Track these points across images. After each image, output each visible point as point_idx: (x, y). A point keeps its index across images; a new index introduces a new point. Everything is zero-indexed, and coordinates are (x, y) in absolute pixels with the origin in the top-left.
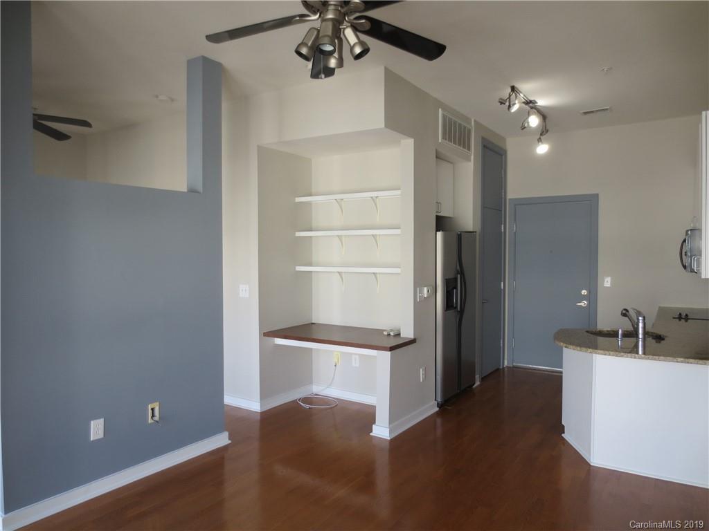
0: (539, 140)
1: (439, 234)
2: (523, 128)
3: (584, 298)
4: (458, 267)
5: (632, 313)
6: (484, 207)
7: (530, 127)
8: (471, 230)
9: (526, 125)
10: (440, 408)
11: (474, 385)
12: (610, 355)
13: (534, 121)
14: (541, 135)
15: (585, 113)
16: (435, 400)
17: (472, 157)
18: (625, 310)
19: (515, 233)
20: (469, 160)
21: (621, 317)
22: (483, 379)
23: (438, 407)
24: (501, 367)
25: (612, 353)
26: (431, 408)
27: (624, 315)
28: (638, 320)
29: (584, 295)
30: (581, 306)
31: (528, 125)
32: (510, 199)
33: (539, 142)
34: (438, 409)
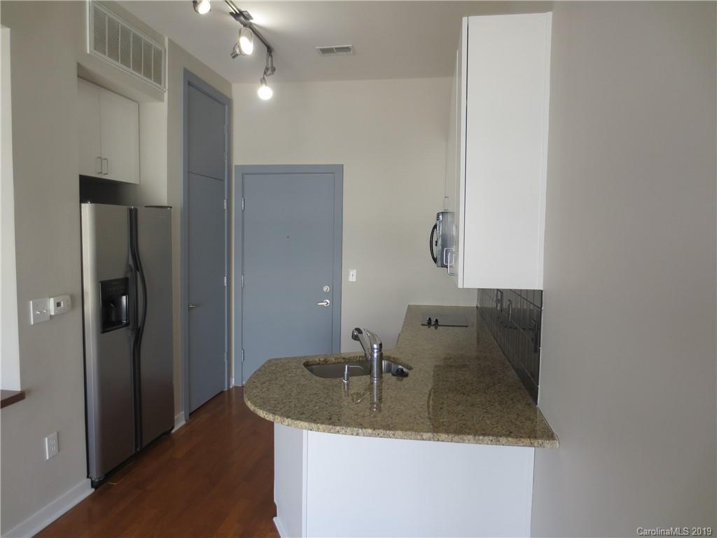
0: (263, 81)
1: (87, 208)
2: (235, 56)
3: (326, 295)
4: (131, 262)
5: (365, 336)
6: (189, 172)
7: (245, 55)
8: (165, 203)
9: (238, 51)
10: (96, 488)
11: (173, 428)
12: (318, 430)
13: (247, 46)
14: (265, 73)
15: (324, 51)
16: (88, 477)
17: (166, 95)
18: (359, 330)
19: (243, 211)
20: (161, 100)
21: (352, 340)
22: (192, 415)
23: (92, 487)
24: (226, 389)
25: (321, 427)
26: (81, 490)
27: (355, 338)
28: (373, 349)
29: (326, 292)
30: (323, 305)
31: (240, 50)
32: (236, 166)
33: (262, 82)
34: (93, 490)
